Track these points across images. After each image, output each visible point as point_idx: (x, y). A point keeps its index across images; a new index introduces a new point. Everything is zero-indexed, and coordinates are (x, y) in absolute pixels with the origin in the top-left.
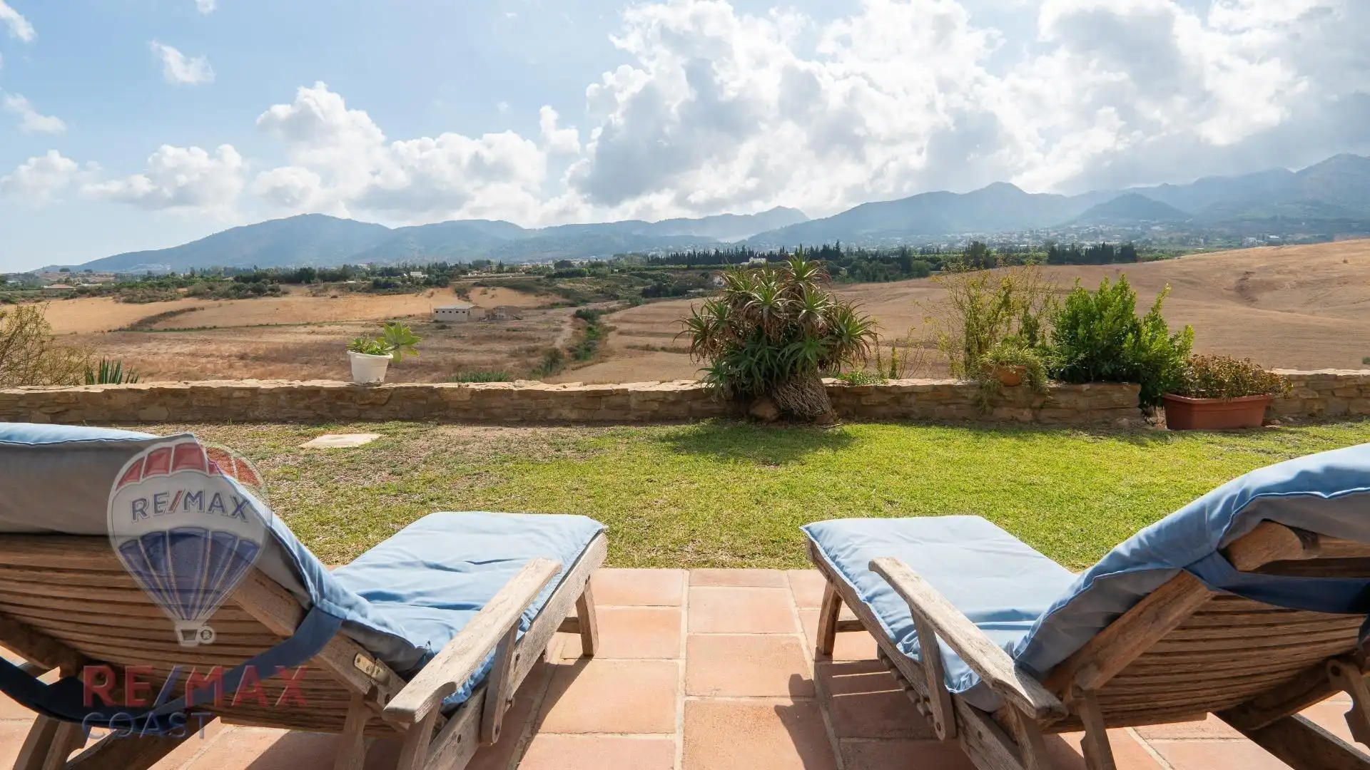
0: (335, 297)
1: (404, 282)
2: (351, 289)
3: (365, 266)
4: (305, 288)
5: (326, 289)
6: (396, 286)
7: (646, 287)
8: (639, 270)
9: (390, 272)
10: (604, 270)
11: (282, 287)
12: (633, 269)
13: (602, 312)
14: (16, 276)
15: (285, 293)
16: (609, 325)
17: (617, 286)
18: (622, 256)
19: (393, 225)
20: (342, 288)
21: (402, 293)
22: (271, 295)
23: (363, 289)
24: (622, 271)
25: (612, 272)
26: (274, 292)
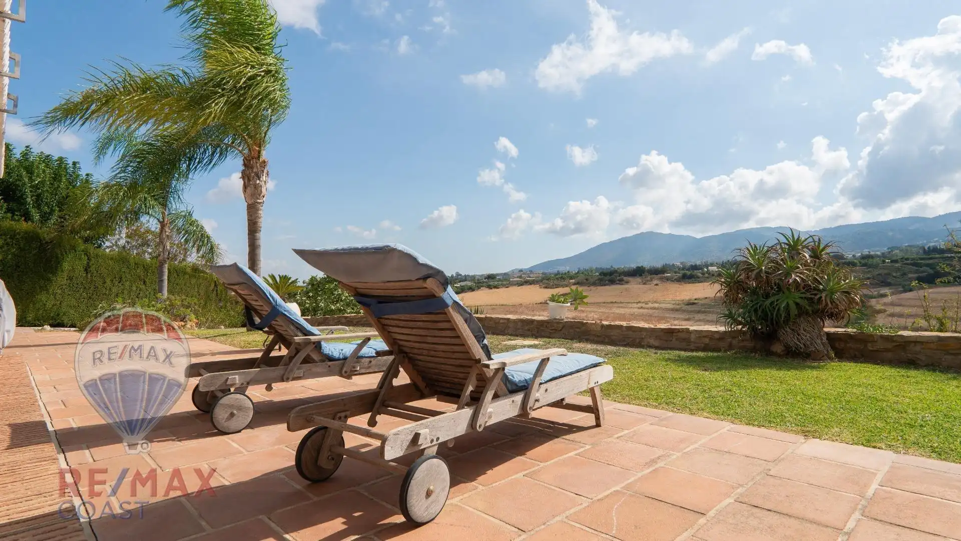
0: (657, 285)
1: (703, 274)
2: (668, 279)
3: (678, 264)
4: (639, 279)
5: (651, 280)
6: (698, 277)
7: (920, 275)
8: (913, 259)
9: (695, 267)
10: (876, 261)
11: (625, 278)
12: (907, 259)
13: (872, 297)
14: (501, 274)
15: (627, 282)
16: (878, 307)
17: (889, 274)
18: (897, 248)
19: (699, 236)
20: (661, 279)
21: (701, 282)
22: (619, 284)
23: (675, 279)
24: (896, 261)
25: (884, 262)
26: (621, 282)
